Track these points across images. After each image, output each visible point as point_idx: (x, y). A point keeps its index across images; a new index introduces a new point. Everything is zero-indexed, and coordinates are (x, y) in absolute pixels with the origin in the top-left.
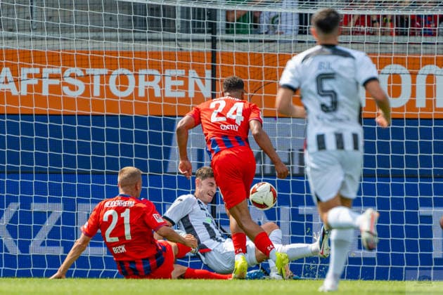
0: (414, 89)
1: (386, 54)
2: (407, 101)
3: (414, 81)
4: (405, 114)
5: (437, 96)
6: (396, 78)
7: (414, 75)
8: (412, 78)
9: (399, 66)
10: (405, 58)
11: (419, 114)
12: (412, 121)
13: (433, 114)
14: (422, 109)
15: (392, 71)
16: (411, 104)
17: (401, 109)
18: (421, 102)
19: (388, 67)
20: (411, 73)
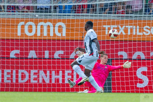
0: (36, 30)
1: (27, 19)
2: (34, 34)
3: (36, 27)
4: (33, 38)
5: (44, 32)
6: (30, 26)
7: (36, 25)
8: (36, 26)
9: (31, 22)
10: (33, 20)
11: (38, 38)
12: (36, 40)
13: (42, 38)
14: (39, 36)
15: (29, 24)
16: (36, 35)
17: (32, 36)
18: (39, 34)
19: (28, 23)
20: (35, 25)
